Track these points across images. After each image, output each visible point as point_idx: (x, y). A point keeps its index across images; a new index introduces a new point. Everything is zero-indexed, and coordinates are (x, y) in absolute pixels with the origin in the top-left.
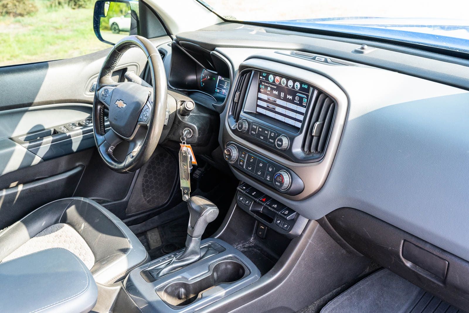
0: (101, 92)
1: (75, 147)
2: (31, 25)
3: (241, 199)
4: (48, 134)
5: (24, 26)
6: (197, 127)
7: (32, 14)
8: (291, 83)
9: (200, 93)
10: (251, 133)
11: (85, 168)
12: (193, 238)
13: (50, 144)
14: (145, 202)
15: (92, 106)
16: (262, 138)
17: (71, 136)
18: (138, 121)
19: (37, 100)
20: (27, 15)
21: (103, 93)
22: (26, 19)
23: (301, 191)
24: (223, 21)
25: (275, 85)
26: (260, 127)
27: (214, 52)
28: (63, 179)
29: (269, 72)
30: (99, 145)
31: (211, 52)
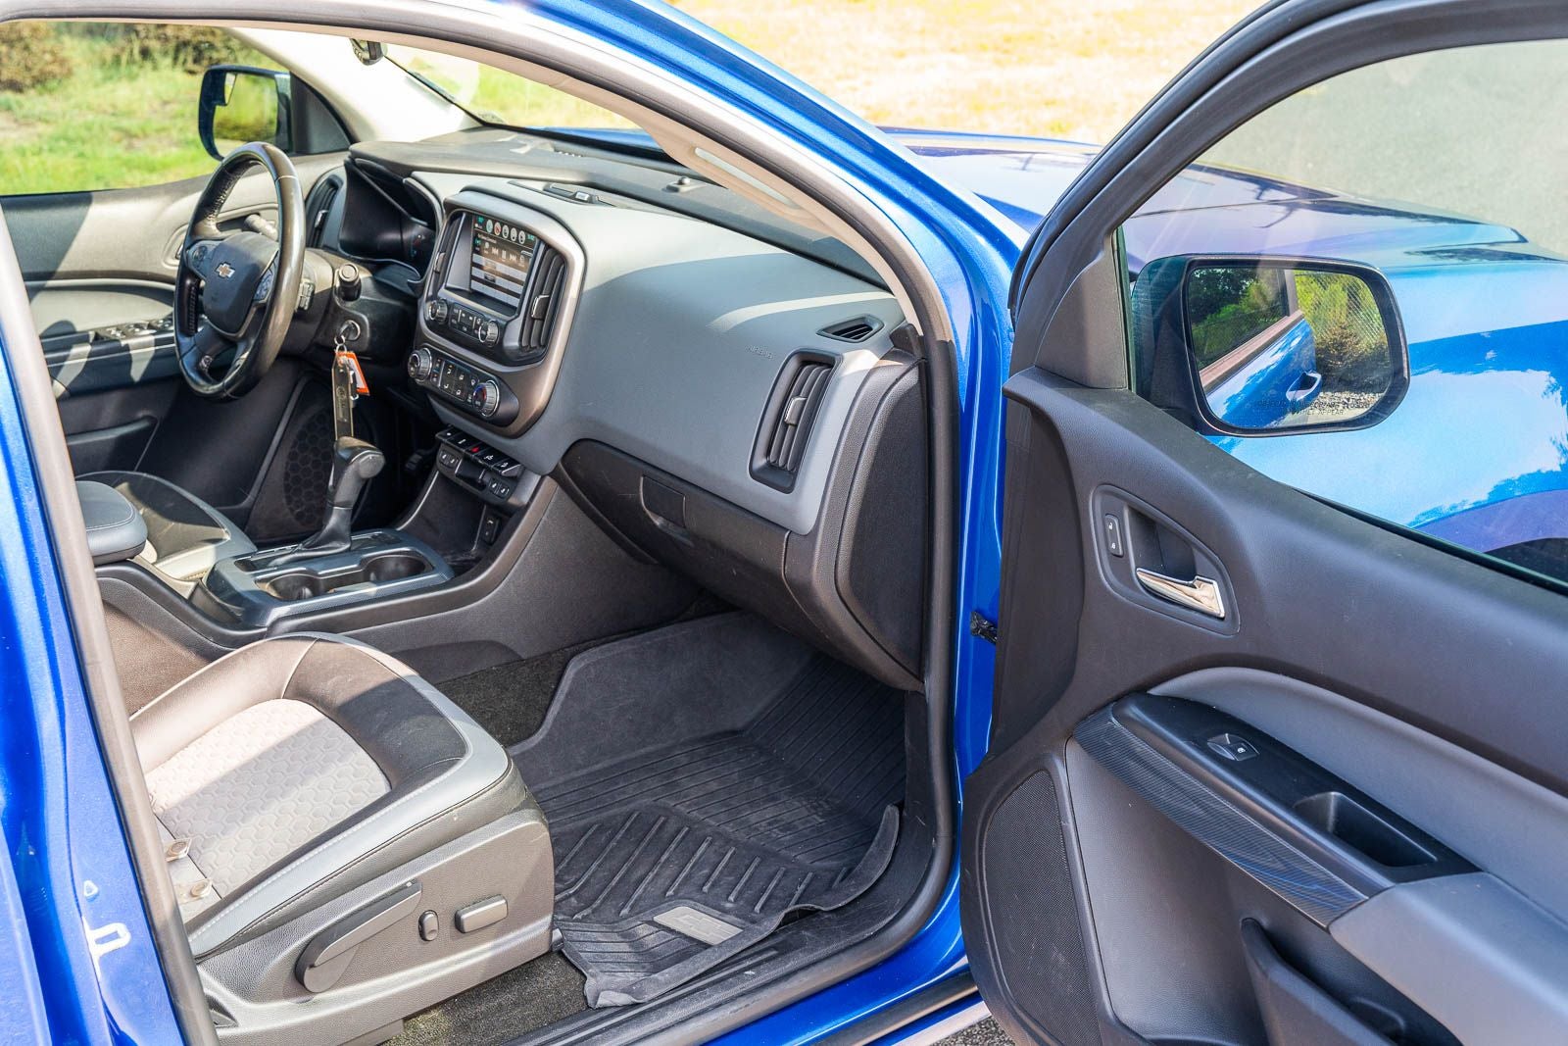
0: (194, 252)
1: (137, 372)
2: (47, 122)
3: (444, 457)
4: (83, 339)
5: (25, 121)
6: (368, 319)
7: (52, 84)
8: (514, 232)
9: (398, 267)
10: (452, 323)
11: (158, 424)
12: (336, 508)
13: (85, 360)
14: (291, 517)
15: (173, 288)
16: (465, 329)
17: (131, 348)
18: (252, 301)
19: (64, 267)
20: (33, 86)
21: (197, 253)
22: (32, 102)
23: (511, 418)
24: (479, 125)
25: (494, 238)
26: (463, 312)
27: (410, 180)
28: (107, 440)
29: (488, 216)
30: (183, 353)
31: (404, 180)
